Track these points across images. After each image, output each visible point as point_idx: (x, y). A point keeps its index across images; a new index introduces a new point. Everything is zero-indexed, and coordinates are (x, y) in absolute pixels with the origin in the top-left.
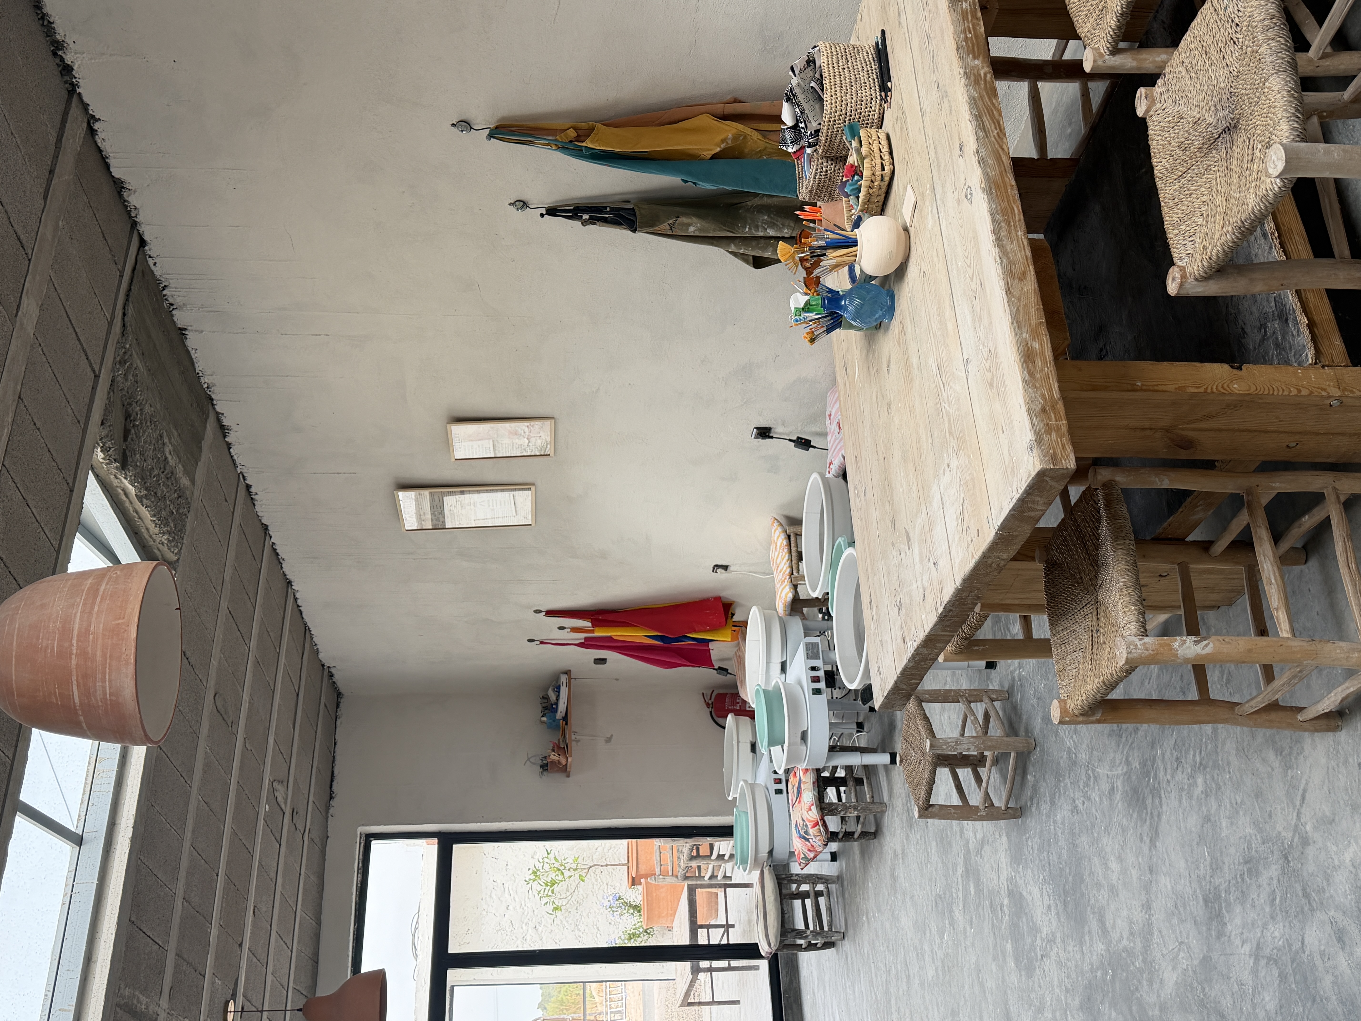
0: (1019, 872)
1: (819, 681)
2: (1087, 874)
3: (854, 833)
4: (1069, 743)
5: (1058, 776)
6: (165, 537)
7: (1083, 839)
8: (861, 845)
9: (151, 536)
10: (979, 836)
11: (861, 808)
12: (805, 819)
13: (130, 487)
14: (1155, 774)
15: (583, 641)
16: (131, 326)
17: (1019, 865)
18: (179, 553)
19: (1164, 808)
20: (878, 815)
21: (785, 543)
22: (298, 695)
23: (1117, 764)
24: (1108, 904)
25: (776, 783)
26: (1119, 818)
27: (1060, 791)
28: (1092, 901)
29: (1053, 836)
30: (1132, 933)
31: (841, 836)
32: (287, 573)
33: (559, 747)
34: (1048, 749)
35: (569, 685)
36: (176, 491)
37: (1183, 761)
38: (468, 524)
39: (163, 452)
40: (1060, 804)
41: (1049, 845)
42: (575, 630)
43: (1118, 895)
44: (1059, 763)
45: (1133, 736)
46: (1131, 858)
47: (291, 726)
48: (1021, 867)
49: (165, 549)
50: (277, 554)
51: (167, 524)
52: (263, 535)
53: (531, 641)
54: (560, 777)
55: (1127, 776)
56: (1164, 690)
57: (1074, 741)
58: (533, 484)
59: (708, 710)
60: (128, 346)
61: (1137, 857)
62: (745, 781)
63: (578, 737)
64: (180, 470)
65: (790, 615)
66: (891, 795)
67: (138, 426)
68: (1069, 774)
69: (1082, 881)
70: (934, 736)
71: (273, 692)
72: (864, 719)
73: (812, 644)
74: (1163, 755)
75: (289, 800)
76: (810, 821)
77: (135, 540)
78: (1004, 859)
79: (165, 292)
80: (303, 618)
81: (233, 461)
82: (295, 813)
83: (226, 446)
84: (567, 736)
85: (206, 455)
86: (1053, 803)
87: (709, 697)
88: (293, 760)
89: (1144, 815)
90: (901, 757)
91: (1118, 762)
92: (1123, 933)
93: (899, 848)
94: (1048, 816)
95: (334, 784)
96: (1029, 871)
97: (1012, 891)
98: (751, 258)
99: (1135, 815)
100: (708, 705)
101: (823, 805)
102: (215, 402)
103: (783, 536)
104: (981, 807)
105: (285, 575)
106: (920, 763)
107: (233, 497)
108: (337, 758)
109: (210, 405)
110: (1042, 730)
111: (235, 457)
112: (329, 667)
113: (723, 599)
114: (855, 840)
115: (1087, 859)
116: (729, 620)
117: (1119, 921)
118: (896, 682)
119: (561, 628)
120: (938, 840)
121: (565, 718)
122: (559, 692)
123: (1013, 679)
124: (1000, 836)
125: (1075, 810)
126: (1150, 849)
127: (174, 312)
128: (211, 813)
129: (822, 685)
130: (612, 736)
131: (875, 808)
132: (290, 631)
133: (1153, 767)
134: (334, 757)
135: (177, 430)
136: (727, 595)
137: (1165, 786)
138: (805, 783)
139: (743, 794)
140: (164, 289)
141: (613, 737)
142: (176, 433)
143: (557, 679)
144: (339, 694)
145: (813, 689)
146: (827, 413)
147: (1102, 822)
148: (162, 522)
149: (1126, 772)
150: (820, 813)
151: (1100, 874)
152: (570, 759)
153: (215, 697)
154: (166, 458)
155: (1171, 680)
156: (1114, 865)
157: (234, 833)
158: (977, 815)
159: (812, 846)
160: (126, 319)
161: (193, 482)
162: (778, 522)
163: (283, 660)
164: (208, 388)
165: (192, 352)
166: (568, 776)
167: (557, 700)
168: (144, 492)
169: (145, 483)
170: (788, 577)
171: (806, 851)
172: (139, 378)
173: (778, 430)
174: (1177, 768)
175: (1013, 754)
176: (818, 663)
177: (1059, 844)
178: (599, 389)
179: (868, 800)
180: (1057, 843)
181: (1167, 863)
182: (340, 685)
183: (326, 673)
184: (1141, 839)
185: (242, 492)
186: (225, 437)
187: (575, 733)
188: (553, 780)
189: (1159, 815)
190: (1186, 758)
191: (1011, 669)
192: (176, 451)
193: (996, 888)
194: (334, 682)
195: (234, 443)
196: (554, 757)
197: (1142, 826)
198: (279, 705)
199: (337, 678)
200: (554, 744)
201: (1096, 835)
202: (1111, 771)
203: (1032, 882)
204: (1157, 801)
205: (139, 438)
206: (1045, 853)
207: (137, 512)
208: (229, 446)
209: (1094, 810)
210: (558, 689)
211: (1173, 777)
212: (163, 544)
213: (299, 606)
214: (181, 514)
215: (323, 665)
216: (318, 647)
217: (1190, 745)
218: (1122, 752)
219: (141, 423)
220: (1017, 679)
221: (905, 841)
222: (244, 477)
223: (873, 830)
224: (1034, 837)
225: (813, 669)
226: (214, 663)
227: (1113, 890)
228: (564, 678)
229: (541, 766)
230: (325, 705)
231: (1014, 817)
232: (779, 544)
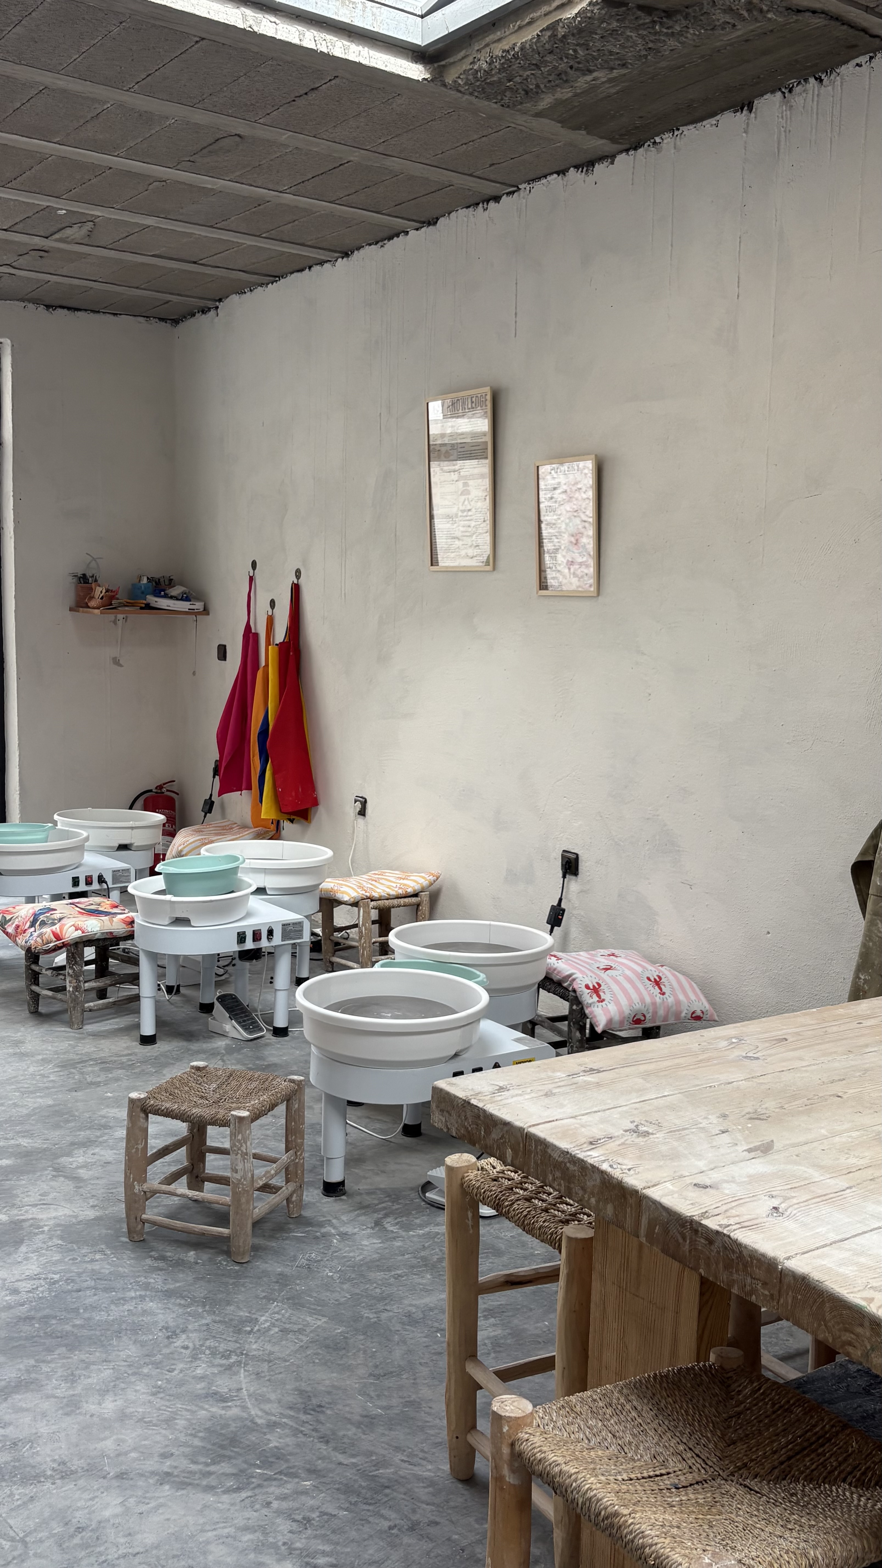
0: (50, 1238)
1: (254, 940)
2: (83, 1357)
3: (38, 985)
4: (264, 1320)
5: (211, 1303)
6: (485, 66)
7: (133, 1348)
8: (20, 992)
9: (487, 45)
10: (83, 1173)
11: (76, 996)
12: (63, 922)
13: (576, 11)
14: (269, 1479)
15: (253, 631)
16: (797, 21)
17: (61, 1238)
18: (456, 87)
19: (225, 1498)
20: (66, 1017)
21: (410, 890)
22: (195, 263)
23: (262, 1406)
24: (48, 1397)
25: (87, 878)
26: (184, 1413)
27: (188, 1306)
28: (45, 1368)
29: (120, 1295)
30: (15, 1444)
31: (34, 967)
32: (362, 251)
33: (113, 597)
34: (243, 1285)
35: (191, 612)
36: (538, 86)
37: (309, 1532)
38: (436, 483)
39: (602, 68)
40: (171, 1306)
41: (106, 1290)
42: (270, 621)
43: (67, 1414)
44: (229, 1303)
45: (314, 1434)
46: (131, 1435)
47: (157, 252)
48: (60, 1242)
49: (466, 66)
50: (390, 238)
51: (502, 70)
52: (423, 219)
53: (254, 565)
54: (71, 599)
55: (251, 1426)
56: (402, 1490)
57: (269, 1329)
58: (494, 569)
59: (153, 787)
60: (770, 15)
61: (135, 1449)
62: (87, 839)
63: (120, 623)
64: (564, 93)
65: (321, 899)
66: (96, 1035)
67: (653, 28)
68: (220, 1322)
69: (71, 1348)
70: (253, 1121)
71: (212, 227)
72: (184, 996)
73: (302, 930)
74: (305, 1492)
75: (62, 246)
76: (61, 929)
77: (485, 22)
78: (63, 1212)
79: (812, 80)
80: (292, 273)
81: (539, 178)
82: (42, 253)
83: (563, 168)
84: (127, 608)
85: (565, 135)
86: (169, 1294)
87: (168, 789)
88: (112, 254)
89: (203, 1460)
90: (204, 1068)
91: (267, 1407)
92: (11, 1428)
93: (28, 1047)
94: (146, 1287)
95: (65, 311)
96: (57, 1257)
97: (22, 1228)
98: (871, 858)
99: (197, 1442)
100: (160, 787)
101: (80, 946)
102: (632, 152)
103: (417, 887)
104: (145, 1187)
105: (358, 249)
106: (202, 1097)
107: (492, 177)
108: (97, 316)
109: (627, 146)
110: (266, 1273)
111: (544, 181)
112: (217, 308)
113: (313, 809)
114: (28, 987)
115: (104, 1356)
116: (287, 816)
117: (27, 1419)
118: (507, 1124)
119: (273, 604)
120: (57, 1108)
121: (148, 607)
122: (182, 599)
123: (321, 1225)
124: (93, 1207)
125: (172, 1335)
126: (153, 1473)
127: (779, 94)
128: (82, 121)
129: (249, 945)
130: (121, 666)
131: (77, 1014)
132: (283, 253)
133: (281, 1473)
134: (99, 312)
135: (617, 93)
136: (321, 814)
137: (259, 1497)
138: (111, 921)
139: (66, 835)
140: (816, 79)
141: (119, 668)
142: (613, 91)
143: (198, 599)
144: (176, 322)
145: (244, 933)
146: (616, 952)
147: (168, 1381)
148: (508, 62)
149: (256, 1423)
150: (72, 943)
151: (90, 1380)
152: (97, 611)
153: (239, 136)
154: (590, 72)
155: (422, 1502)
156: (110, 1406)
157: (42, 158)
158: (134, 1180)
159: (24, 932)
160: (808, 14)
161: (539, 115)
162: (434, 881)
163: (249, 243)
164: (655, 143)
165: (713, 121)
166: (71, 609)
167: (172, 597)
168: (561, 32)
169: (573, 35)
170: (368, 894)
171: (16, 923)
172: (719, 32)
173: (574, 885)
174: (294, 1521)
175: (224, 1231)
176: (277, 940)
177: (113, 1307)
178: (643, 654)
179: (86, 1005)
180: (112, 1302)
181: (143, 1508)
182: (191, 323)
183: (210, 304)
184: (164, 1456)
185: (491, 189)
186: (576, 167)
187: (125, 619)
188: (67, 590)
189: (210, 1489)
190: (315, 1537)
191: (334, 1221)
192: (592, 89)
193: (17, 1202)
194: (194, 315)
195: (565, 179)
196: (99, 592)
197: (185, 1456)
198: (191, 235)
199: (201, 318)
200: (117, 592)
201: (145, 1370)
202: (250, 1396)
203: (43, 1260)
204: (230, 1483)
205: (636, 29)
206: (93, 1283)
207: (530, 23)
208: (562, 172)
209: (181, 1366)
210: (185, 598)
211: (279, 1513)
212: (473, 63)
213: (310, 268)
214: (503, 93)
215: (220, 300)
216: (248, 294)
217: (338, 1544)
218: (285, 1416)
219: (656, 33)
220: (323, 1230)
221: (40, 1057)
222: (513, 192)
223: (42, 1009)
224: (109, 1264)
225: (270, 932)
226: (285, 137)
227: (72, 1406)
228: (199, 606)
229: (84, 575)
230: (168, 302)
231: (130, 1232)
232: (405, 882)
